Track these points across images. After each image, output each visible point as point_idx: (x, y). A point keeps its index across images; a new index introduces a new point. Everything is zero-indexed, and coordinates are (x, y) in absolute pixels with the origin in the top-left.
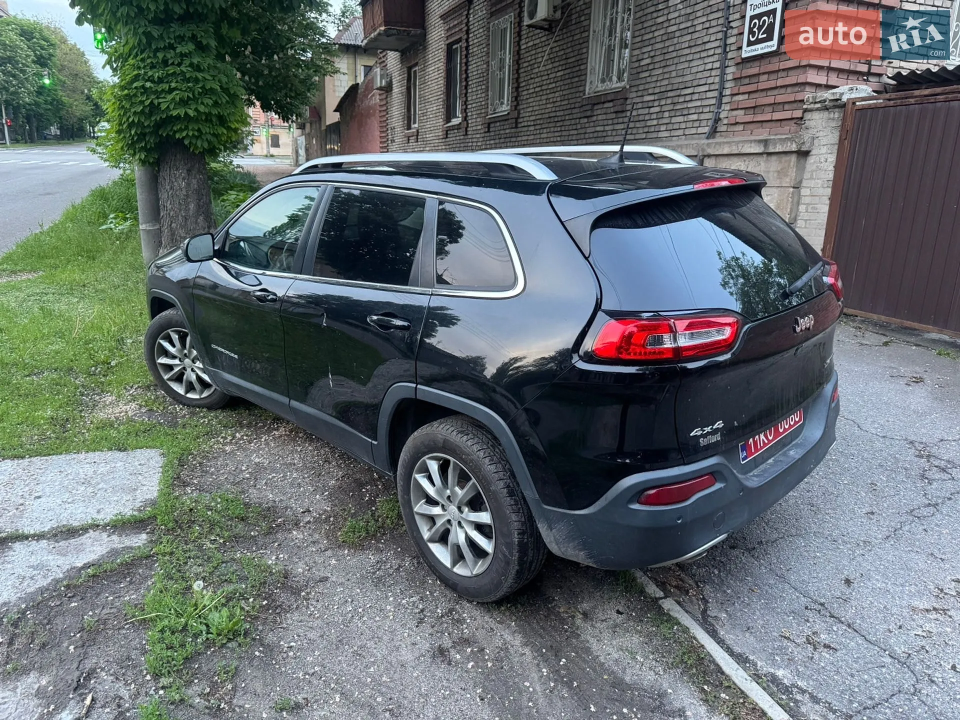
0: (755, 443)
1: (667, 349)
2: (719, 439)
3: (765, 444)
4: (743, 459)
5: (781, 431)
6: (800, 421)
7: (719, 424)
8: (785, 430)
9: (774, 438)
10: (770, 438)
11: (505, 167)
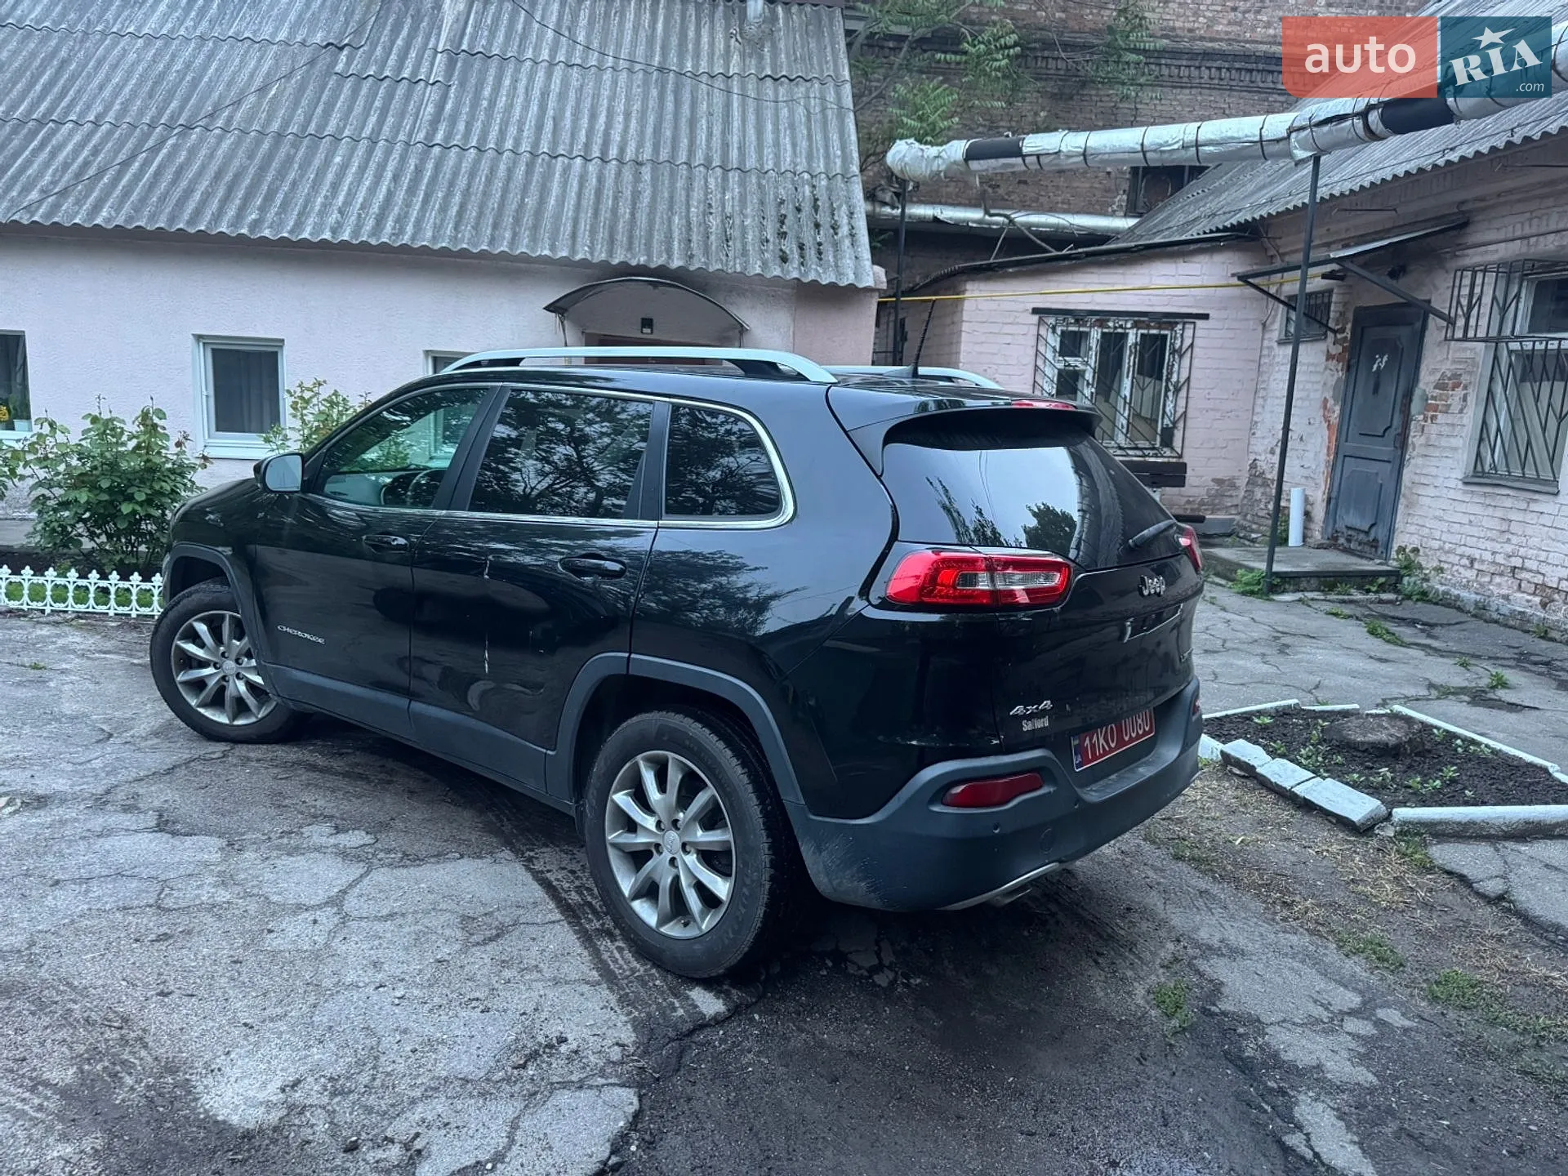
0: (1093, 746)
1: (983, 591)
2: (1047, 724)
3: (1105, 753)
4: (1079, 766)
5: (1127, 739)
6: (1150, 731)
7: (1047, 704)
8: (1131, 740)
9: (1117, 748)
10: (1113, 745)
11: (765, 366)
